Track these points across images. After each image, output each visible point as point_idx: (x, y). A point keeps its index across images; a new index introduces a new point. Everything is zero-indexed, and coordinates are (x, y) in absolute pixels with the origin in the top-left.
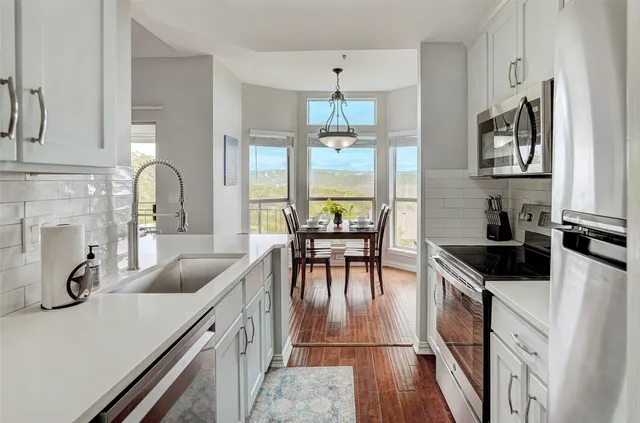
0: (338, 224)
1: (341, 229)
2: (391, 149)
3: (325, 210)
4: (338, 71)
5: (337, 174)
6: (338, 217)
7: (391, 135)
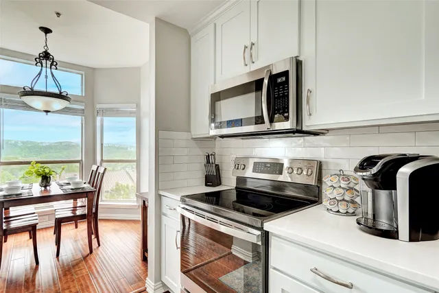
0: (45, 187)
1: (50, 191)
2: (98, 119)
3: (30, 173)
4: (47, 31)
5: (20, 144)
6: (46, 179)
7: (98, 106)
